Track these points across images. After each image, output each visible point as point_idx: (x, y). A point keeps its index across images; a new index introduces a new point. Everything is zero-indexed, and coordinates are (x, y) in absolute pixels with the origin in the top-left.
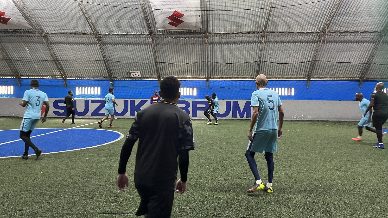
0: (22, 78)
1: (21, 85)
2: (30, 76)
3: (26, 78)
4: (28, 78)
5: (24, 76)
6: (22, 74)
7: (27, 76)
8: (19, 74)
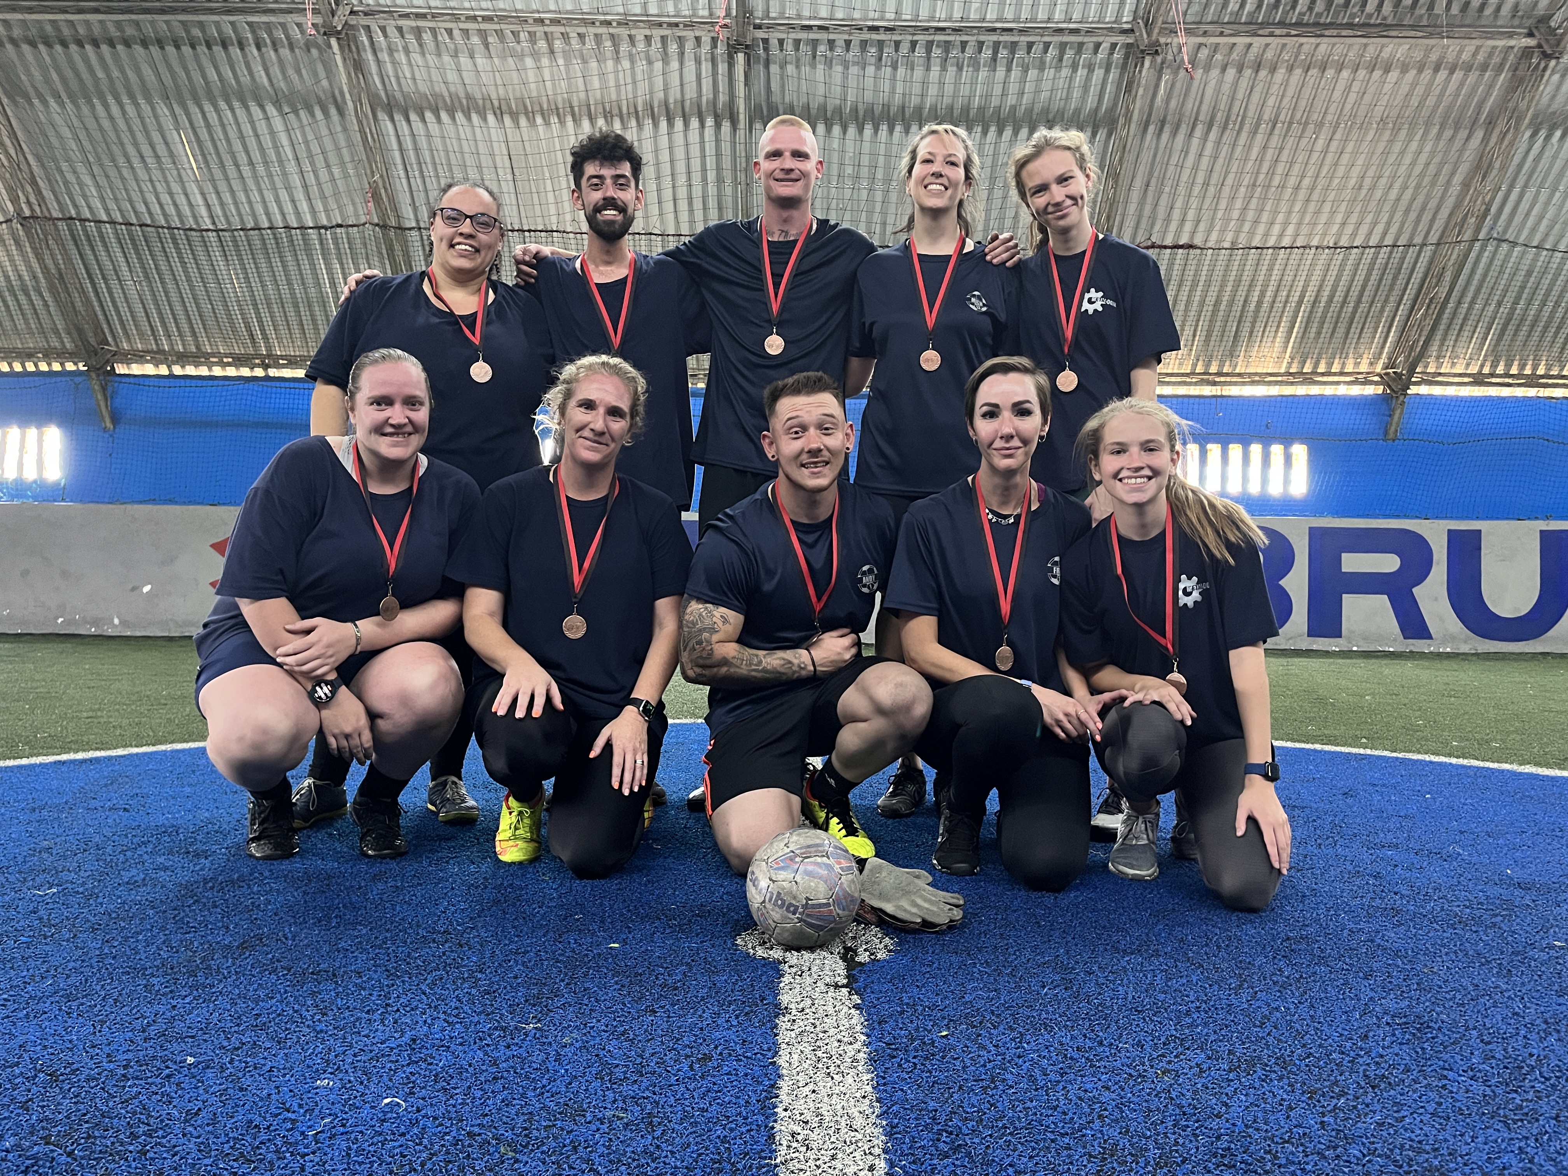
0: (121, 369)
1: (116, 419)
2: (183, 358)
3: (149, 369)
4: (163, 370)
5: (139, 357)
6: (126, 346)
7: (158, 356)
8: (108, 344)
